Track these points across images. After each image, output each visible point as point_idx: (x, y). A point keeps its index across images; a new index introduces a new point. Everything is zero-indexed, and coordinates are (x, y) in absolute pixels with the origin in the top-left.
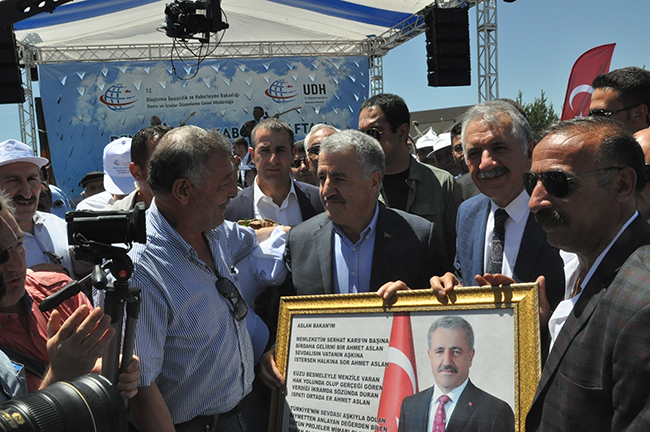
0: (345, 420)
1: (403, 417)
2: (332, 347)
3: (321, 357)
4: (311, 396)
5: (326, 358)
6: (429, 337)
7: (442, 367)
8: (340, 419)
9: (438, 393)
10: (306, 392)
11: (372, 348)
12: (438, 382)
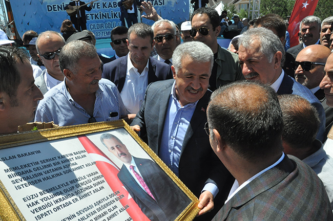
0: (98, 207)
1: (124, 184)
2: (49, 166)
3: (45, 176)
4: (58, 208)
5: (50, 175)
6: (104, 144)
7: (120, 155)
8: (95, 208)
9: (128, 166)
10: (51, 208)
11: (79, 158)
12: (124, 162)
